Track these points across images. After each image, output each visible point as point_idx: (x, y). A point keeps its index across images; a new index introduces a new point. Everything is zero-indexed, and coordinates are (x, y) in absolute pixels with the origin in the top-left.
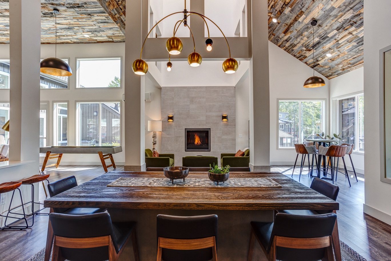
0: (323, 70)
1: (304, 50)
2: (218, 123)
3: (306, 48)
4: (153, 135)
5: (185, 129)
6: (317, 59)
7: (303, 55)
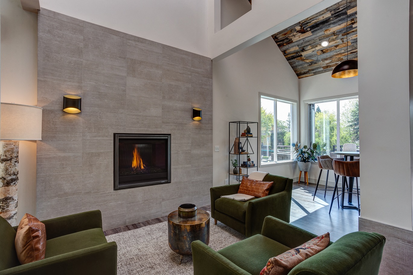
0: (299, 66)
1: (296, 30)
2: (186, 124)
3: (301, 27)
4: (5, 152)
5: (115, 134)
6: (304, 48)
7: (288, 39)
